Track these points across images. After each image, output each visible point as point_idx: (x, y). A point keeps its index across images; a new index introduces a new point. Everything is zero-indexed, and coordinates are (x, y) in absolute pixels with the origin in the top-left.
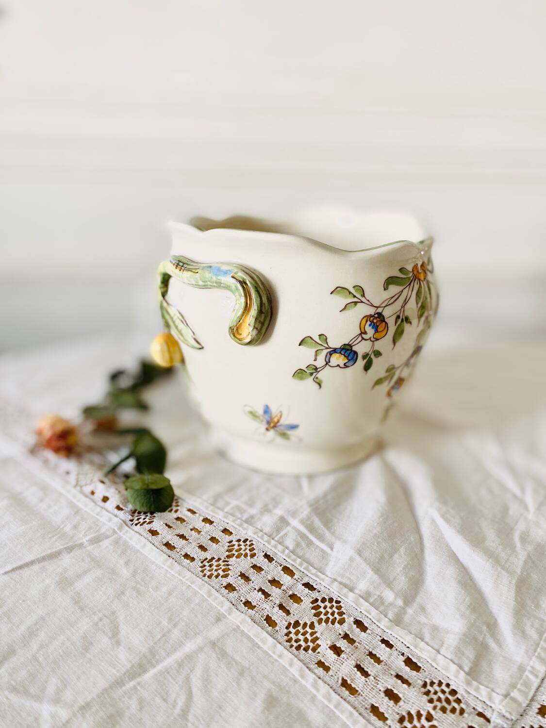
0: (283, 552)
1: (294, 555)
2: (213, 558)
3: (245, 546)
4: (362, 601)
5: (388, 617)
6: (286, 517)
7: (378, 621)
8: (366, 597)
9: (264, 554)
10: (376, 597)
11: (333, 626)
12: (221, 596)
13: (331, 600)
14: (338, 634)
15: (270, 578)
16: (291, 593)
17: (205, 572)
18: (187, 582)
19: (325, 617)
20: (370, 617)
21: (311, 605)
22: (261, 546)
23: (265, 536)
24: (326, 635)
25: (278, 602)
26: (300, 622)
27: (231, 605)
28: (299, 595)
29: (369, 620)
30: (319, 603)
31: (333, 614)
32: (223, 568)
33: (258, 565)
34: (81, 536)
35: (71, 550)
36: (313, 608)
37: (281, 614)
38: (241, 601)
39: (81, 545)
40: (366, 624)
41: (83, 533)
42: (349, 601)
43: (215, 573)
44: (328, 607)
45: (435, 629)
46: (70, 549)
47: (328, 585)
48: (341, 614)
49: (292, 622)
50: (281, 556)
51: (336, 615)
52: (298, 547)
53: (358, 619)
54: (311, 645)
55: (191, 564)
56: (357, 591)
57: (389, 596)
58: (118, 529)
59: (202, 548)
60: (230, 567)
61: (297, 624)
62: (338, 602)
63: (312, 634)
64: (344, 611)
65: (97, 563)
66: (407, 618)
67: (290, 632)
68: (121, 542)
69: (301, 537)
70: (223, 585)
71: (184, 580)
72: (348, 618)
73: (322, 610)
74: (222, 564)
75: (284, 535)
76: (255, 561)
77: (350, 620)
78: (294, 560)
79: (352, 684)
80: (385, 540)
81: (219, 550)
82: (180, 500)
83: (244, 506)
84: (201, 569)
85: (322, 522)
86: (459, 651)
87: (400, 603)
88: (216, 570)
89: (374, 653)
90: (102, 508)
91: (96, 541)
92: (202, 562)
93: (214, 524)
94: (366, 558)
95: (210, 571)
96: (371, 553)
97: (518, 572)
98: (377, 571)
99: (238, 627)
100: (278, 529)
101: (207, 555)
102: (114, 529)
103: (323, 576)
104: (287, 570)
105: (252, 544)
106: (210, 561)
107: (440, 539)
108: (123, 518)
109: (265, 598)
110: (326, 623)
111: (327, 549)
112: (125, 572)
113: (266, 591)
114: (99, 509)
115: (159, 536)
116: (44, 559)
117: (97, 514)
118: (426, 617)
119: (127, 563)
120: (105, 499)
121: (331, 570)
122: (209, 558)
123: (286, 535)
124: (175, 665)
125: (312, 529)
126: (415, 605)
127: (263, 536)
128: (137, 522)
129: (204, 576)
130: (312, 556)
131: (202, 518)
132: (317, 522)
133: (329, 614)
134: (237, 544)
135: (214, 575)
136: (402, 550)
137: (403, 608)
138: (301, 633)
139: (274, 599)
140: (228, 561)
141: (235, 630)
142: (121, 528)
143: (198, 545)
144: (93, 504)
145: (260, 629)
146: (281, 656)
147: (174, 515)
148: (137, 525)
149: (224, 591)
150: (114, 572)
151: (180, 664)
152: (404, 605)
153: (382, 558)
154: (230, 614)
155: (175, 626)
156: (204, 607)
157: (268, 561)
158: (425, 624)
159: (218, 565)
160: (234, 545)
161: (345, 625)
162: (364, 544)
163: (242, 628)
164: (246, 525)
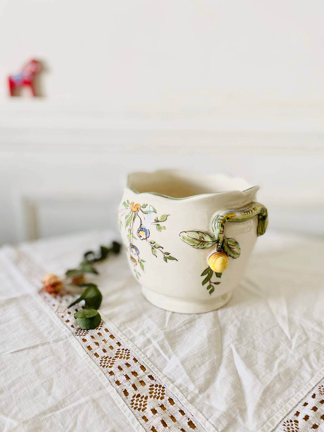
0: (144, 358)
1: (149, 360)
2: (108, 357)
3: (125, 353)
4: (176, 388)
5: (187, 398)
6: (151, 339)
7: (181, 400)
8: (179, 387)
9: (133, 358)
10: (184, 387)
11: (157, 400)
12: (105, 377)
13: (160, 386)
14: (158, 404)
15: (133, 371)
16: (141, 380)
17: (102, 364)
18: (91, 368)
19: (155, 394)
20: (178, 397)
21: (149, 388)
22: (134, 354)
23: (137, 349)
24: (151, 403)
25: (132, 383)
26: (141, 395)
27: (109, 382)
28: (144, 382)
29: (177, 399)
30: (154, 387)
31: (159, 394)
32: (111, 362)
33: (129, 363)
34: (50, 337)
35: (43, 345)
37: (132, 389)
38: (115, 381)
39: (49, 343)
40: (174, 401)
41: (52, 336)
42: (169, 388)
43: (107, 365)
44: (158, 390)
45: (211, 408)
46: (43, 344)
47: (161, 378)
48: (163, 394)
49: (137, 394)
50: (142, 360)
51: (160, 395)
52: (152, 356)
53: (171, 398)
54: (142, 407)
55: (96, 358)
56: (175, 384)
57: (192, 387)
59: (104, 351)
60: (115, 363)
61: (139, 395)
62: (164, 388)
63: (144, 402)
65: (53, 352)
66: (198, 400)
67: (134, 400)
68: (68, 343)
69: (156, 351)
70: (109, 372)
71: (90, 366)
72: (166, 397)
73: (154, 391)
74: (112, 360)
75: (147, 349)
76: (128, 361)
77: (166, 398)
78: (148, 363)
79: (157, 429)
80: (199, 357)
81: (111, 353)
82: (104, 324)
83: (132, 331)
84: (100, 362)
85: (169, 343)
86: (218, 421)
87: (197, 392)
88: (107, 363)
89: (174, 416)
90: (65, 324)
91: (56, 341)
92: (102, 358)
93: (115, 339)
94: (185, 366)
95: (104, 363)
96: (189, 364)
97: (268, 383)
98: (189, 374)
99: (109, 394)
100: (145, 346)
101: (106, 355)
102: (67, 336)
103: (160, 373)
104: (143, 368)
105: (129, 352)
106: (106, 358)
107: (231, 361)
108: (73, 331)
109: (127, 380)
110: (154, 397)
111: (167, 359)
112: (64, 359)
113: (129, 376)
114: (63, 325)
115: (86, 342)
116: (30, 348)
117: (61, 328)
118: (209, 401)
119: (67, 355)
120: (68, 321)
121: (166, 371)
122: (106, 356)
123: (148, 349)
124: (73, 409)
125: (162, 347)
126: (205, 394)
127: (136, 348)
128: (79, 334)
129: (101, 366)
130: (158, 362)
131: (110, 335)
132: (166, 343)
133: (157, 393)
134: (122, 351)
135: (106, 366)
136: (207, 363)
137: (198, 395)
138: (139, 401)
139: (131, 381)
140: (114, 360)
141: (107, 395)
142: (70, 336)
143: (103, 349)
144: (61, 322)
145: (119, 395)
146: (125, 411)
147: (98, 331)
148: (78, 335)
149: (108, 375)
150: (59, 358)
151: (75, 408)
152: (199, 393)
153: (194, 367)
154: (107, 387)
155: (78, 389)
156: (96, 381)
157: (134, 362)
158: (207, 405)
159: (109, 361)
160: (120, 351)
161: (163, 400)
162: (187, 358)
163: (111, 394)
164: (130, 342)
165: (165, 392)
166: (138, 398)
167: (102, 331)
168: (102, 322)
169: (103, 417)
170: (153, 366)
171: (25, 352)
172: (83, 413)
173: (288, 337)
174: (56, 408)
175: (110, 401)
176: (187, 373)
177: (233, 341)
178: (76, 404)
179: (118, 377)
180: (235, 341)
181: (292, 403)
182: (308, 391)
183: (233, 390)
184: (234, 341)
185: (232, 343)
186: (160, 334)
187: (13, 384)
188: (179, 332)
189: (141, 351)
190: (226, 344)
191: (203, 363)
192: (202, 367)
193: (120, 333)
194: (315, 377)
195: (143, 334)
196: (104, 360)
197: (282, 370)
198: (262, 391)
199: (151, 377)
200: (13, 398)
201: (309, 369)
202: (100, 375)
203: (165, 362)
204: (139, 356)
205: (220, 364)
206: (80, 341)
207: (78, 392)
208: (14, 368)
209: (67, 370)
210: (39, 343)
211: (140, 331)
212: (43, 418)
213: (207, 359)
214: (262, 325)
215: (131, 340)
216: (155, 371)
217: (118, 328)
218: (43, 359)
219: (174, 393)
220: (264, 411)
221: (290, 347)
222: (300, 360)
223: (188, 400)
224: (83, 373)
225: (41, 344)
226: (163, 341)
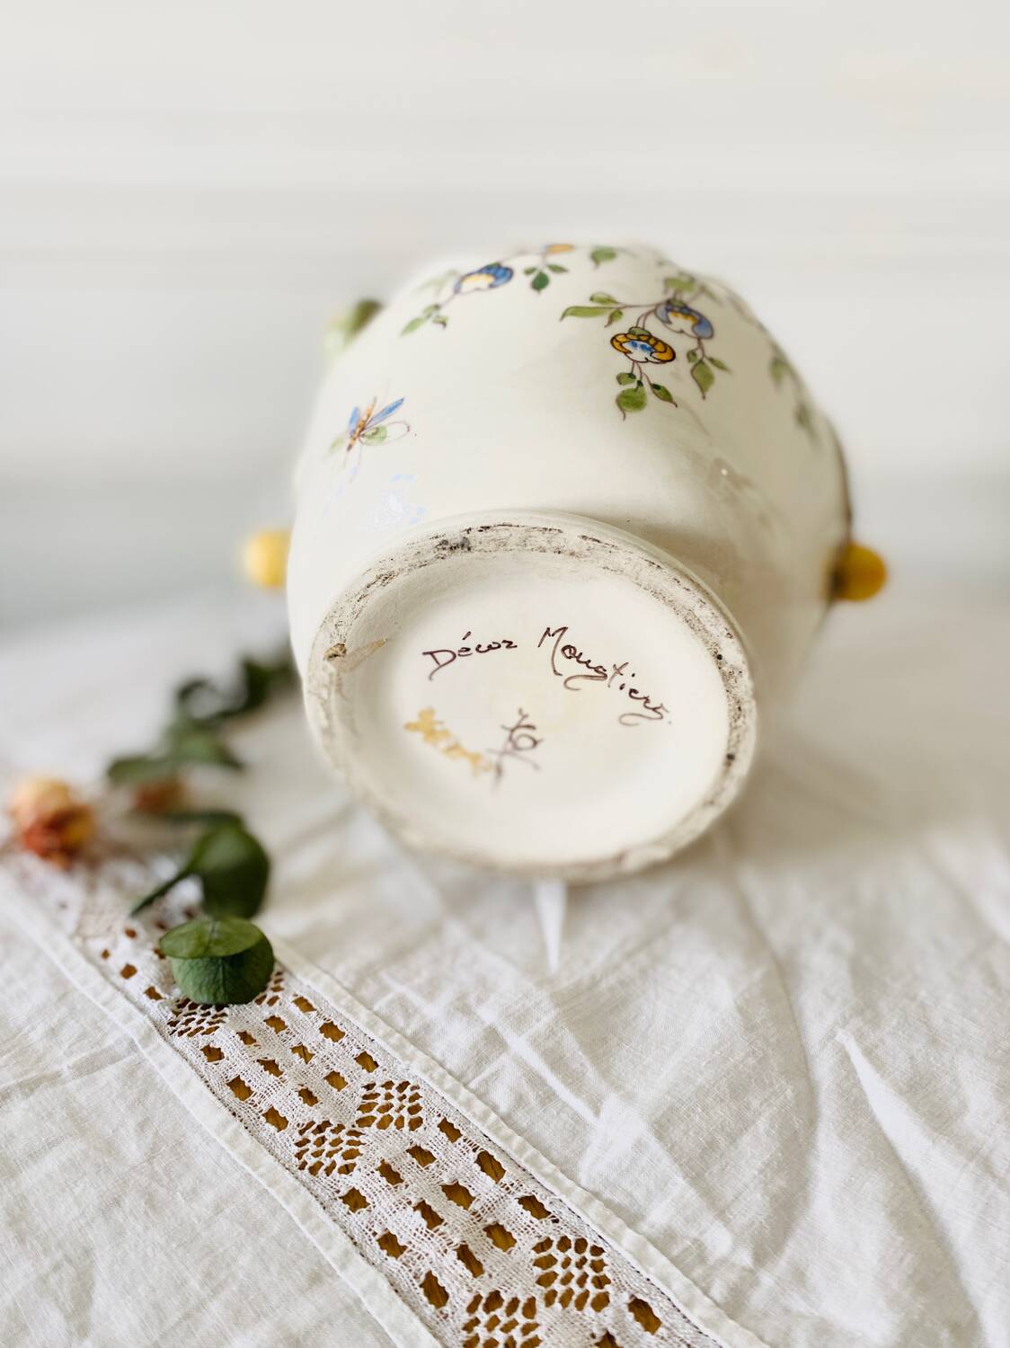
0: (482, 1118)
2: (327, 1124)
3: (401, 1099)
4: (652, 1250)
5: (712, 1295)
6: (500, 1029)
7: (686, 1305)
8: (663, 1241)
9: (440, 1120)
10: (687, 1242)
11: (580, 1313)
12: (329, 1222)
13: (581, 1245)
14: (588, 1334)
15: (446, 1181)
16: (490, 1221)
17: (304, 1157)
18: (260, 1181)
19: (563, 1288)
20: (667, 1292)
21: (534, 1255)
22: (437, 1100)
23: (449, 1077)
24: (558, 1334)
25: (457, 1241)
26: (503, 1295)
27: (350, 1245)
28: (508, 1229)
29: (666, 1302)
30: (554, 1251)
32: (346, 1148)
33: (424, 1147)
34: (61, 1053)
35: (32, 1090)
36: (537, 1263)
37: (460, 1272)
38: (375, 1234)
39: (55, 1078)
40: (657, 1313)
41: (68, 1047)
42: (622, 1249)
43: (327, 1162)
44: (573, 1263)
45: (823, 1330)
46: (29, 1087)
47: (577, 1206)
48: (600, 1282)
49: (484, 1295)
50: (478, 1128)
51: (589, 1286)
52: (519, 1106)
53: (640, 1297)
55: (277, 1134)
56: (644, 1227)
57: (719, 1241)
58: (140, 1042)
59: (308, 1096)
60: (360, 1148)
61: (495, 1299)
62: (597, 1251)
63: (527, 1329)
64: (610, 1276)
65: (78, 1122)
66: (757, 1299)
67: (477, 1322)
68: (140, 1073)
69: (530, 1081)
70: (341, 1194)
71: (254, 1174)
72: (616, 1294)
73: (557, 1269)
74: (346, 1138)
75: (492, 1075)
76: (420, 1138)
77: (620, 1300)
78: (507, 1139)
80: (722, 1101)
81: (341, 1106)
82: (285, 976)
83: (415, 999)
84: (296, 1150)
85: (581, 1043)
87: (745, 1258)
88: (330, 1154)
90: (118, 989)
91: (89, 1067)
92: (301, 1132)
93: (344, 1040)
94: (673, 1146)
95: (316, 1154)
96: (686, 1133)
98: (696, 1178)
99: (358, 1302)
100: (480, 1061)
101: (316, 1115)
102: (133, 1041)
103: (569, 1183)
104: (487, 1162)
105: (416, 1097)
106: (320, 1129)
107: (855, 1104)
108: (156, 1017)
109: (428, 1227)
110: (565, 1301)
111: (586, 1112)
112: (133, 1150)
113: (435, 1209)
114: (110, 989)
115: (223, 1063)
117: (104, 1003)
118: (806, 1298)
119: (142, 1127)
120: (129, 972)
121: (591, 1168)
122: (318, 1122)
123: (496, 1074)
125: (556, 1061)
126: (782, 1264)
127: (443, 1076)
128: (184, 1027)
129: (302, 1168)
130: (550, 1130)
131: (321, 1023)
132: (570, 1042)
133: (574, 1281)
134: (383, 1091)
135: (323, 1167)
136: (762, 1124)
137: (751, 1271)
138: (501, 1325)
139: (448, 1231)
140: (357, 1134)
141: (348, 1308)
142: (146, 1039)
143: (300, 1088)
144: (100, 979)
145: (406, 1306)
147: (265, 1011)
148: (181, 1033)
149: (341, 1208)
150: (110, 1148)
152: (755, 1264)
153: (712, 1145)
154: (343, 1267)
155: (215, 1292)
156: (289, 1246)
157: (447, 1139)
158: (802, 1316)
159: (336, 1142)
160: (377, 1095)
161: (608, 1311)
162: (672, 1109)
163: (366, 1305)
164: (410, 1048)
165: (606, 1272)
166: (492, 1313)
168: (277, 968)
170: (531, 1151)
175: (369, 1337)
176: (686, 1176)
177: (842, 1016)
179: (386, 1215)
180: (851, 1016)
183: (901, 1238)
184: (847, 1016)
185: (843, 1027)
186: (537, 1004)
188: (611, 989)
189: (465, 1085)
190: (815, 1032)
191: (745, 1124)
192: (745, 1142)
193: (364, 1013)
195: (463, 1008)
196: (313, 1138)
199: (530, 1203)
202: (306, 1216)
203: (578, 1128)
204: (463, 1110)
205: (812, 1121)
206: (193, 1058)
207: (215, 1307)
209: (151, 1201)
210: (12, 1082)
211: (447, 996)
213: (755, 1104)
214: (937, 943)
215: (414, 1040)
216: (546, 1176)
217: (352, 992)
218: (34, 1156)
219: (648, 1272)
223: (717, 1304)
224: (228, 1211)
225: (20, 1085)
226: (553, 1033)
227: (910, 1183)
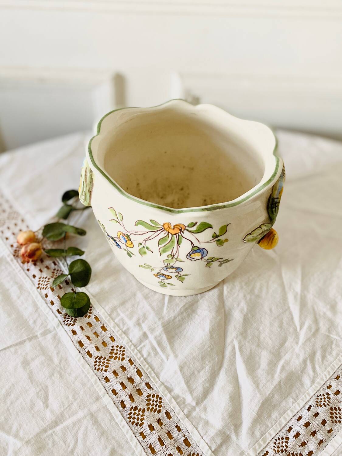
0: (139, 359)
1: (146, 362)
2: (102, 357)
3: (120, 351)
4: (173, 400)
5: (184, 412)
6: (147, 333)
7: (178, 414)
8: (176, 398)
9: (129, 359)
10: (182, 398)
11: (154, 413)
12: (101, 384)
13: (158, 396)
14: (155, 419)
15: (129, 377)
16: (138, 388)
17: (96, 366)
18: (85, 372)
19: (152, 407)
20: (174, 411)
21: (146, 398)
22: (129, 353)
24: (149, 418)
25: (129, 394)
26: (138, 407)
27: (105, 391)
28: (142, 390)
29: (174, 413)
30: (151, 397)
31: (156, 406)
32: (106, 364)
33: (124, 366)
34: (37, 330)
35: (31, 340)
36: (147, 400)
37: (129, 401)
38: (111, 389)
39: (36, 337)
40: (171, 415)
41: (38, 327)
42: (167, 399)
43: (101, 368)
44: (155, 401)
45: (207, 423)
47: (158, 387)
48: (160, 406)
49: (134, 407)
50: (138, 362)
52: (149, 356)
53: (168, 411)
54: (140, 421)
55: (90, 359)
56: (173, 394)
57: (189, 399)
58: (56, 327)
59: (97, 348)
60: (109, 365)
61: (136, 408)
62: (161, 398)
63: (142, 416)
64: (162, 405)
65: (43, 351)
66: (194, 414)
67: (131, 413)
68: (57, 337)
69: (152, 349)
70: (104, 377)
71: (84, 370)
73: (151, 402)
74: (106, 362)
76: (123, 363)
77: (163, 411)
78: (145, 366)
79: (154, 447)
80: (199, 361)
81: (104, 352)
82: (93, 308)
83: (126, 319)
84: (94, 364)
85: (168, 338)
86: (213, 439)
87: (194, 404)
88: (102, 366)
89: (170, 432)
90: (50, 309)
91: (44, 334)
92: (95, 359)
93: (107, 331)
94: (183, 373)
95: (99, 366)
96: (187, 370)
97: (267, 394)
98: (187, 383)
99: (106, 406)
100: (141, 341)
101: (99, 354)
102: (54, 327)
103: (157, 380)
104: (139, 372)
105: (124, 351)
106: (100, 358)
107: (233, 362)
108: (60, 319)
109: (123, 389)
110: (151, 410)
111: (165, 359)
112: (56, 361)
113: (125, 384)
114: (48, 309)
115: (77, 336)
116: (17, 344)
117: (47, 314)
118: (205, 415)
119: (58, 354)
120: (52, 303)
121: (163, 376)
122: (100, 356)
123: (144, 346)
124: (72, 425)
125: (159, 343)
126: (203, 405)
127: (131, 345)
128: (67, 323)
129: (95, 369)
130: (155, 364)
131: (101, 325)
132: (164, 338)
133: (154, 405)
134: (116, 348)
136: (207, 368)
137: (195, 407)
138: (137, 414)
139: (127, 390)
140: (109, 361)
141: (104, 407)
142: (58, 326)
143: (96, 346)
144: (45, 305)
145: (116, 408)
146: (123, 427)
147: (87, 320)
148: (66, 325)
149: (104, 381)
150: (50, 359)
151: (74, 424)
152: (196, 405)
153: (193, 373)
154: (103, 397)
155: (75, 400)
156: (92, 390)
157: (130, 364)
158: (203, 419)
159: (103, 363)
160: (114, 349)
161: (161, 414)
162: (185, 363)
163: (108, 407)
164: (124, 335)
166: (135, 411)
167: (92, 320)
168: (91, 306)
169: (102, 434)
170: (150, 369)
171: (13, 349)
172: (82, 430)
173: (297, 329)
174: (56, 423)
175: (108, 415)
176: (185, 381)
177: (237, 335)
178: (74, 418)
179: (114, 385)
180: (239, 335)
181: (287, 417)
182: (305, 402)
183: (230, 404)
185: (236, 339)
186: (158, 326)
187: (8, 395)
189: (136, 348)
190: (229, 340)
191: (203, 368)
192: (202, 373)
193: (112, 323)
194: (315, 384)
195: (138, 324)
196: (98, 361)
197: (284, 375)
198: (260, 404)
199: (147, 384)
200: (11, 411)
201: (311, 373)
202: (96, 383)
203: (162, 363)
204: (135, 356)
205: (220, 367)
206: (69, 333)
207: (75, 404)
208: (5, 372)
209: (61, 375)
210: (26, 338)
211: (134, 319)
212: (45, 435)
213: (207, 362)
214: (271, 310)
215: (125, 333)
216: (152, 377)
217: (110, 315)
218: (33, 359)
219: (171, 405)
220: (259, 427)
221: (297, 343)
222: (305, 362)
223: (185, 414)
224: (78, 380)
225: (28, 339)
226: (160, 335)
227: (239, 387)
